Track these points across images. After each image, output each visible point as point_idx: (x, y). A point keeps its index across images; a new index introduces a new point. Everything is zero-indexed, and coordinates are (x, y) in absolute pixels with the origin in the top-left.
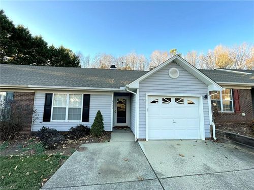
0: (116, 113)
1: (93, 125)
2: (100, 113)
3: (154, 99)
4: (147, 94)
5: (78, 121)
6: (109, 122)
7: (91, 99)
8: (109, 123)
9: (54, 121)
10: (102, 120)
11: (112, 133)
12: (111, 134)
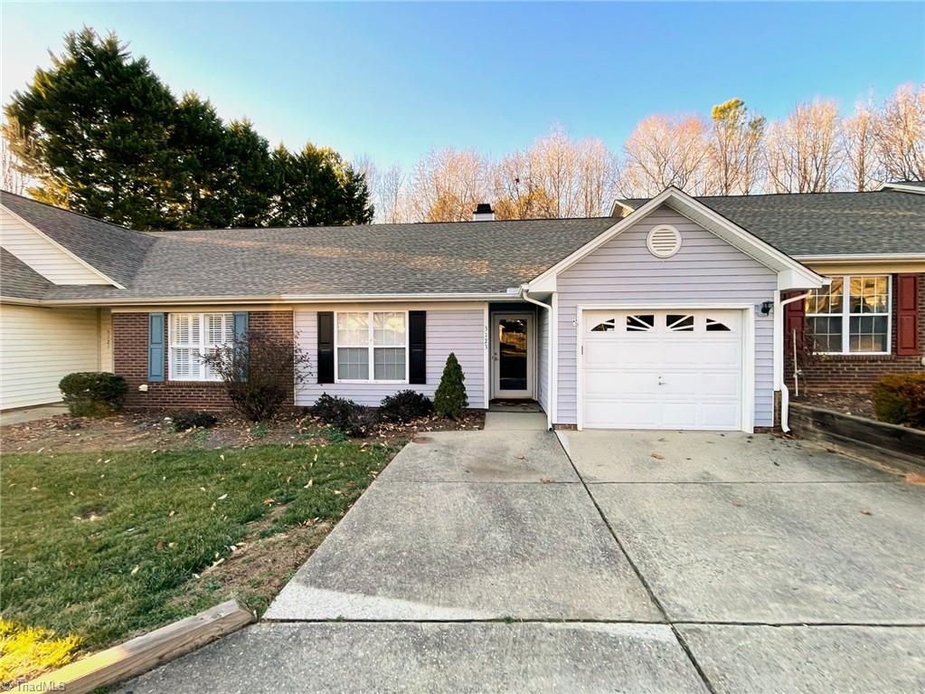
0: (498, 363)
1: (437, 392)
2: (456, 361)
3: (603, 320)
4: (581, 307)
5: (400, 381)
6: (480, 384)
7: (428, 323)
8: (481, 388)
9: (343, 381)
10: (461, 377)
11: (487, 414)
12: (484, 415)
